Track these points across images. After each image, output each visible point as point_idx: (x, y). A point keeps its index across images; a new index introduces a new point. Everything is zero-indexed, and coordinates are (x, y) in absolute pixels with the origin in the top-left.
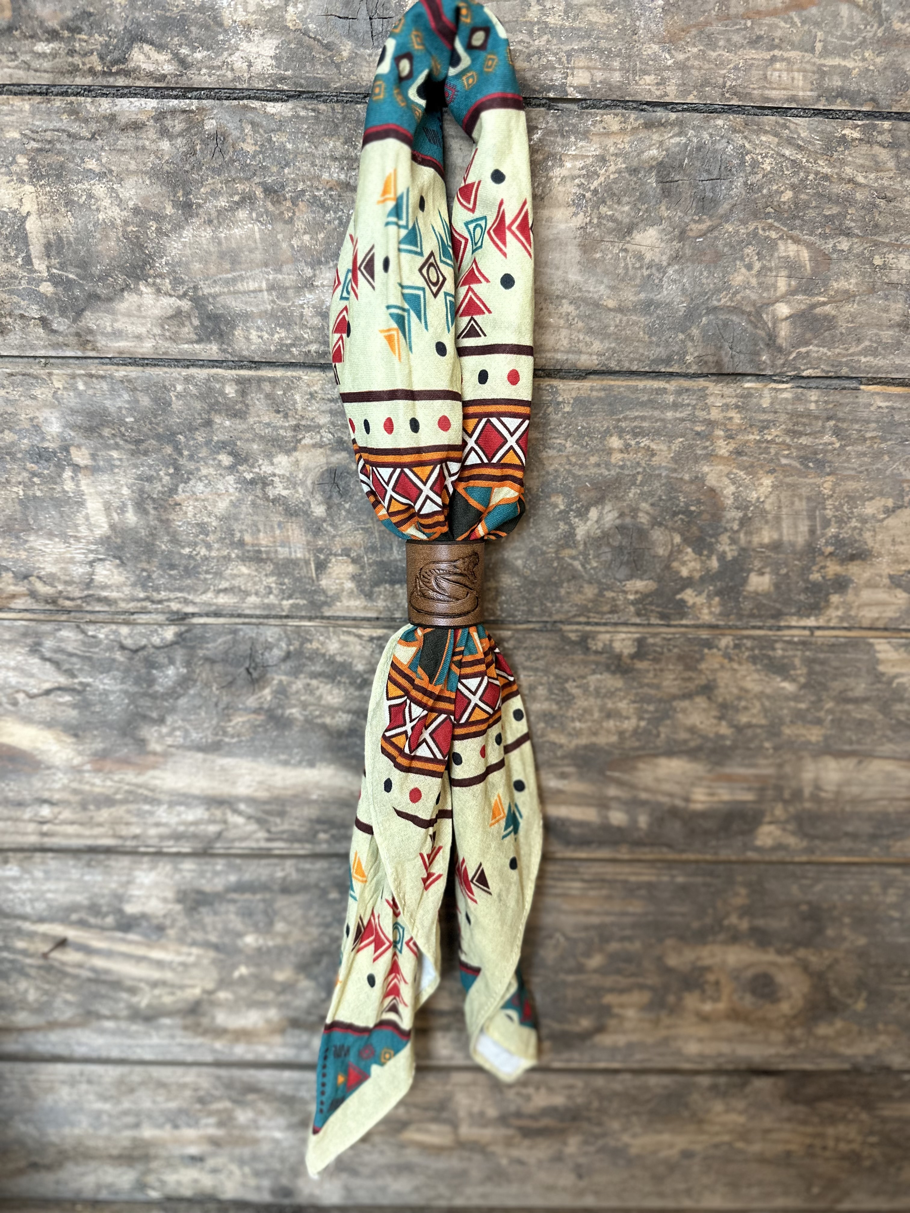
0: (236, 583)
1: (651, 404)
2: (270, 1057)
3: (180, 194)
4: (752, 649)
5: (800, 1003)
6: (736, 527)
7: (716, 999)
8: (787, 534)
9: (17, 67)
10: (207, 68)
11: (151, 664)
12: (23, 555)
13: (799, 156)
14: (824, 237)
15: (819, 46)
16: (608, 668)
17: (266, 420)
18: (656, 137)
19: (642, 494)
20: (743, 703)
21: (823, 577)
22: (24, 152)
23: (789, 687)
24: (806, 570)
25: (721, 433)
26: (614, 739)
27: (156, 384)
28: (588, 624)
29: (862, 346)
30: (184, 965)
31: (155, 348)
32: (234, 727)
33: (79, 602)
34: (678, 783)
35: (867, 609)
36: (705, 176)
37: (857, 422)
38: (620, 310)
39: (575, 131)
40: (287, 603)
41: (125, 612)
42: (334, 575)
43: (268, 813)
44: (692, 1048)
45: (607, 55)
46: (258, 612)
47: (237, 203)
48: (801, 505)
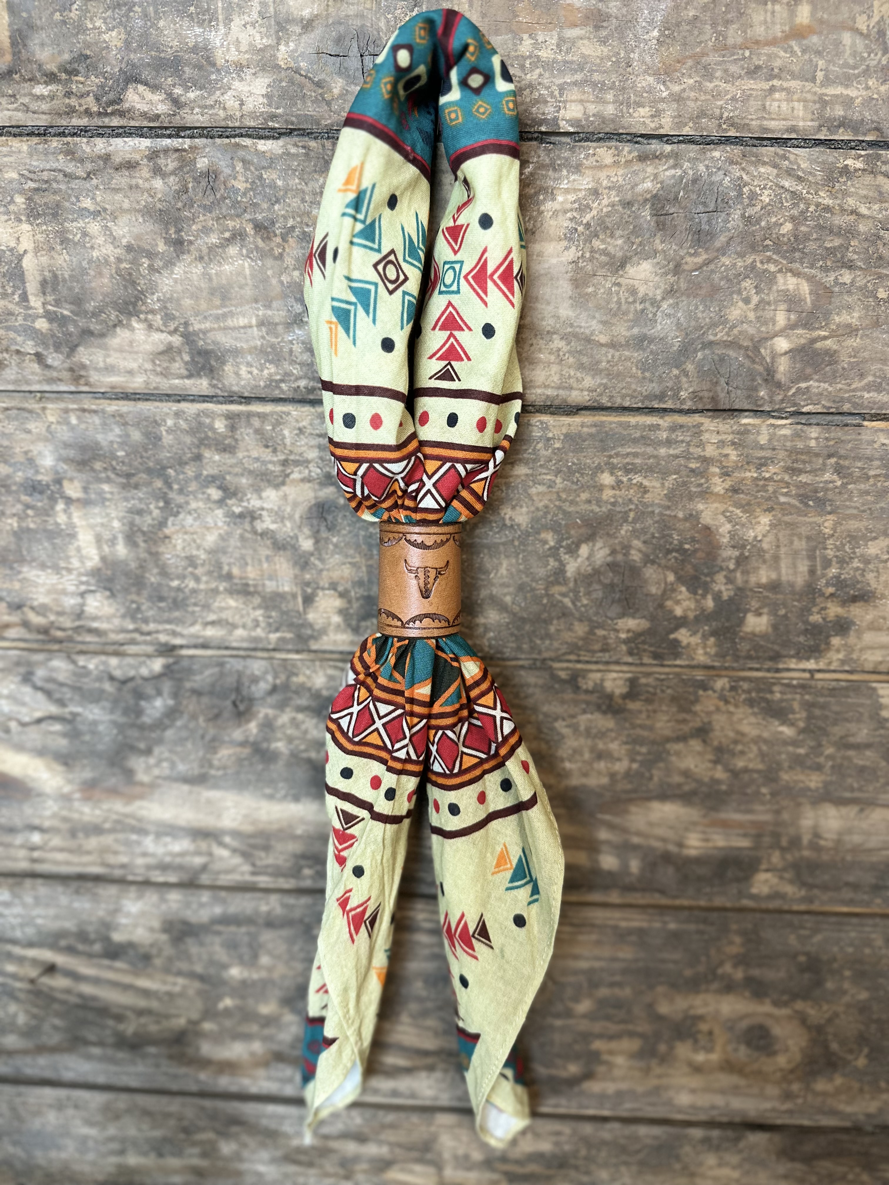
0: (224, 615)
1: (644, 440)
2: (254, 1090)
3: (172, 231)
4: (749, 692)
5: (798, 1057)
6: (732, 566)
7: (710, 1050)
8: (786, 573)
9: (16, 110)
10: (199, 107)
11: (139, 695)
12: (17, 585)
13: (800, 188)
14: (825, 269)
15: (820, 75)
16: (599, 708)
17: (255, 454)
18: (650, 170)
19: (634, 531)
20: (739, 747)
21: (824, 619)
22: (21, 192)
23: (787, 731)
24: (806, 611)
25: (717, 470)
26: (605, 780)
27: (146, 419)
28: (579, 662)
29: (865, 381)
30: (171, 995)
31: (147, 383)
32: (220, 760)
33: (70, 633)
34: (671, 828)
35: (869, 652)
36: (701, 208)
37: (860, 459)
38: (612, 345)
39: (567, 164)
40: (274, 637)
41: (114, 643)
42: (321, 609)
43: (254, 847)
44: (684, 1099)
45: (600, 87)
46: (245, 645)
47: (227, 240)
48: (800, 544)
